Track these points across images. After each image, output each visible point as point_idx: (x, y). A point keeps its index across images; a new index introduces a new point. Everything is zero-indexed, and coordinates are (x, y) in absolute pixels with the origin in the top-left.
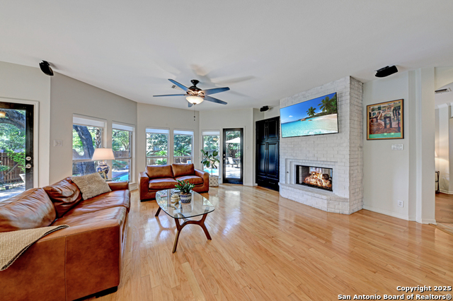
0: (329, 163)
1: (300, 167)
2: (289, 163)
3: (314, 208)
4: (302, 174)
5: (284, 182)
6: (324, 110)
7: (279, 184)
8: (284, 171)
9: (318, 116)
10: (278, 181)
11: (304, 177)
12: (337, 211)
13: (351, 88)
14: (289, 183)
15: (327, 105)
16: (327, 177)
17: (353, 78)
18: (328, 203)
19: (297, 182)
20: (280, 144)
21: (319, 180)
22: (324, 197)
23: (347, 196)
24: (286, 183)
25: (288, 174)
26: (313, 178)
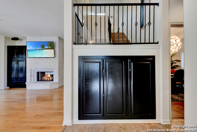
0: (52, 70)
1: (40, 73)
2: (32, 71)
3: (45, 90)
4: (41, 76)
5: (30, 82)
6: (49, 47)
7: (26, 83)
8: (30, 76)
9: (46, 49)
10: (26, 82)
11: (42, 77)
12: (54, 88)
13: (59, 41)
14: (33, 81)
15: (50, 45)
16: (52, 76)
17: (60, 38)
18: (50, 86)
19: (38, 80)
20: (27, 61)
21: (49, 77)
22: (49, 84)
23: (58, 81)
24: (31, 81)
25: (33, 77)
26: (46, 77)
